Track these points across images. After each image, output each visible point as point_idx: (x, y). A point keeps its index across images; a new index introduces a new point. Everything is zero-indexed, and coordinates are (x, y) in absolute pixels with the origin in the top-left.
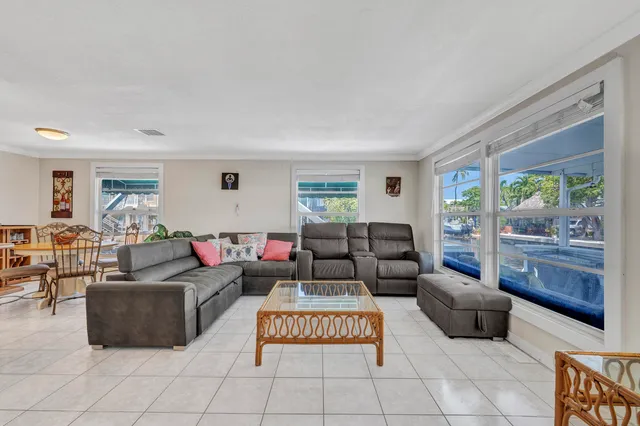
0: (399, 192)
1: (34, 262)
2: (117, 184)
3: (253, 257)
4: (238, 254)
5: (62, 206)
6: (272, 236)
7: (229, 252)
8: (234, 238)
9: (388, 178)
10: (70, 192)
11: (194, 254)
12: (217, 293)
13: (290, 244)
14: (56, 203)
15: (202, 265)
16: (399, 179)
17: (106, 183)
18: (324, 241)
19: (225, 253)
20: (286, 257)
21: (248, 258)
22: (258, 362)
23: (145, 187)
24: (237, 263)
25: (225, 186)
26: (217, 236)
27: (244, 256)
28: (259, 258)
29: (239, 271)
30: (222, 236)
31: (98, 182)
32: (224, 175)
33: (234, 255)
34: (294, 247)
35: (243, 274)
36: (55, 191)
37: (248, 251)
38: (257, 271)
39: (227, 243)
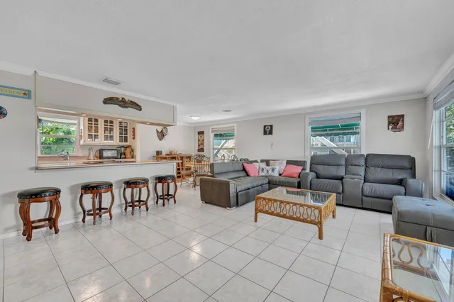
0: (403, 127)
1: (192, 170)
2: (221, 135)
3: (276, 174)
4: (267, 171)
5: (201, 147)
6: (289, 162)
7: (263, 170)
8: (268, 163)
9: (389, 117)
10: (203, 140)
11: (244, 169)
12: (249, 189)
13: (301, 168)
14: (199, 145)
15: (248, 175)
16: (403, 116)
17: (216, 135)
18: (326, 166)
19: (260, 171)
20: (297, 175)
21: (273, 174)
22: (256, 221)
23: (230, 136)
24: (266, 177)
25: (265, 133)
26: (259, 161)
27: (270, 172)
28: (280, 175)
29: (267, 181)
30: (262, 161)
31: (212, 135)
32: (265, 126)
33: (265, 171)
34: (304, 169)
35: (269, 183)
36: (199, 140)
37: (273, 170)
38: (276, 182)
39: (263, 165)
